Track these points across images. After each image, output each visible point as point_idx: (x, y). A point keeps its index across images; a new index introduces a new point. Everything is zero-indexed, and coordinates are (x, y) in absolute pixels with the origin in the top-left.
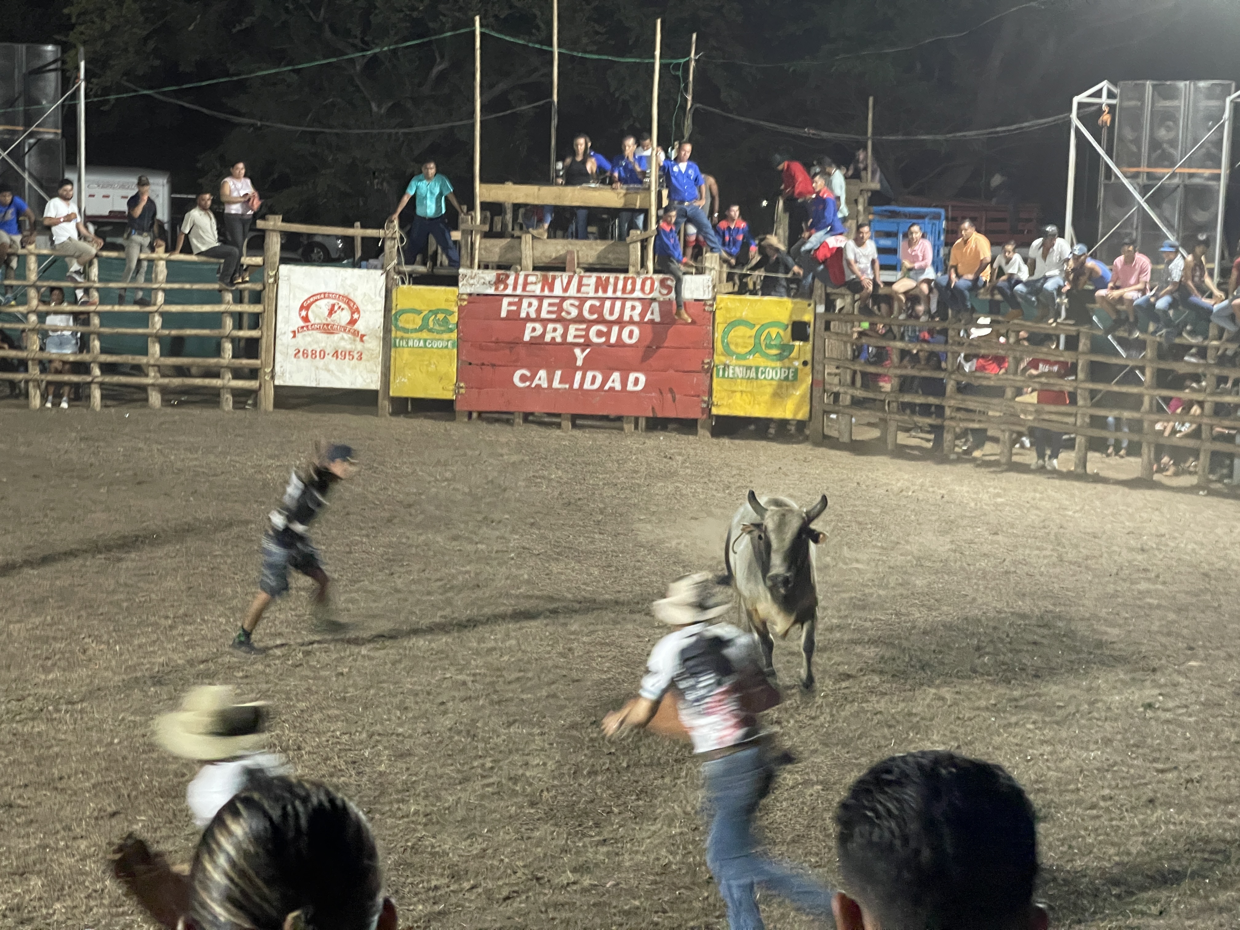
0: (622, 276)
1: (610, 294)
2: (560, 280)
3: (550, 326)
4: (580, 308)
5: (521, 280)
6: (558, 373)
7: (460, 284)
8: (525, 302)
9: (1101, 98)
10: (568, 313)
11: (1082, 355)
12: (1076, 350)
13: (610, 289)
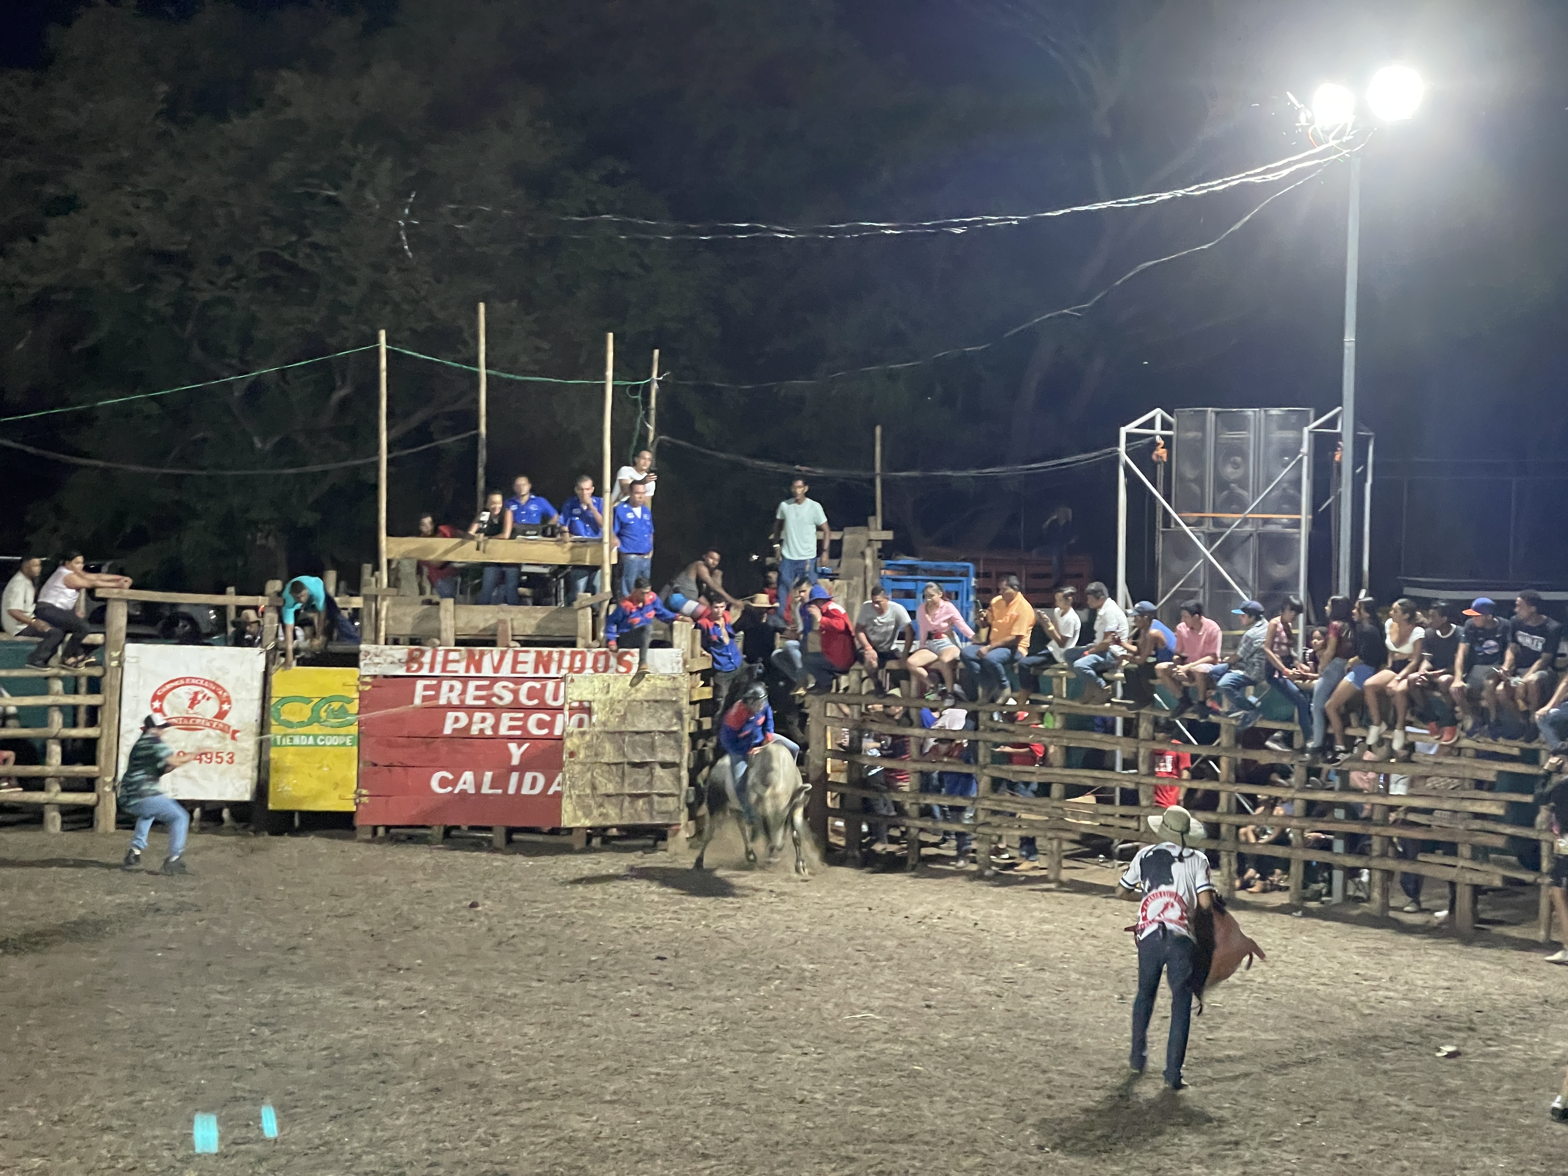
0: (568, 650)
1: (553, 673)
2: (490, 657)
3: (478, 716)
4: (515, 693)
5: (440, 658)
6: (488, 775)
7: (362, 664)
8: (446, 685)
9: (1153, 428)
10: (500, 698)
11: (1143, 743)
12: (1136, 736)
13: (554, 667)
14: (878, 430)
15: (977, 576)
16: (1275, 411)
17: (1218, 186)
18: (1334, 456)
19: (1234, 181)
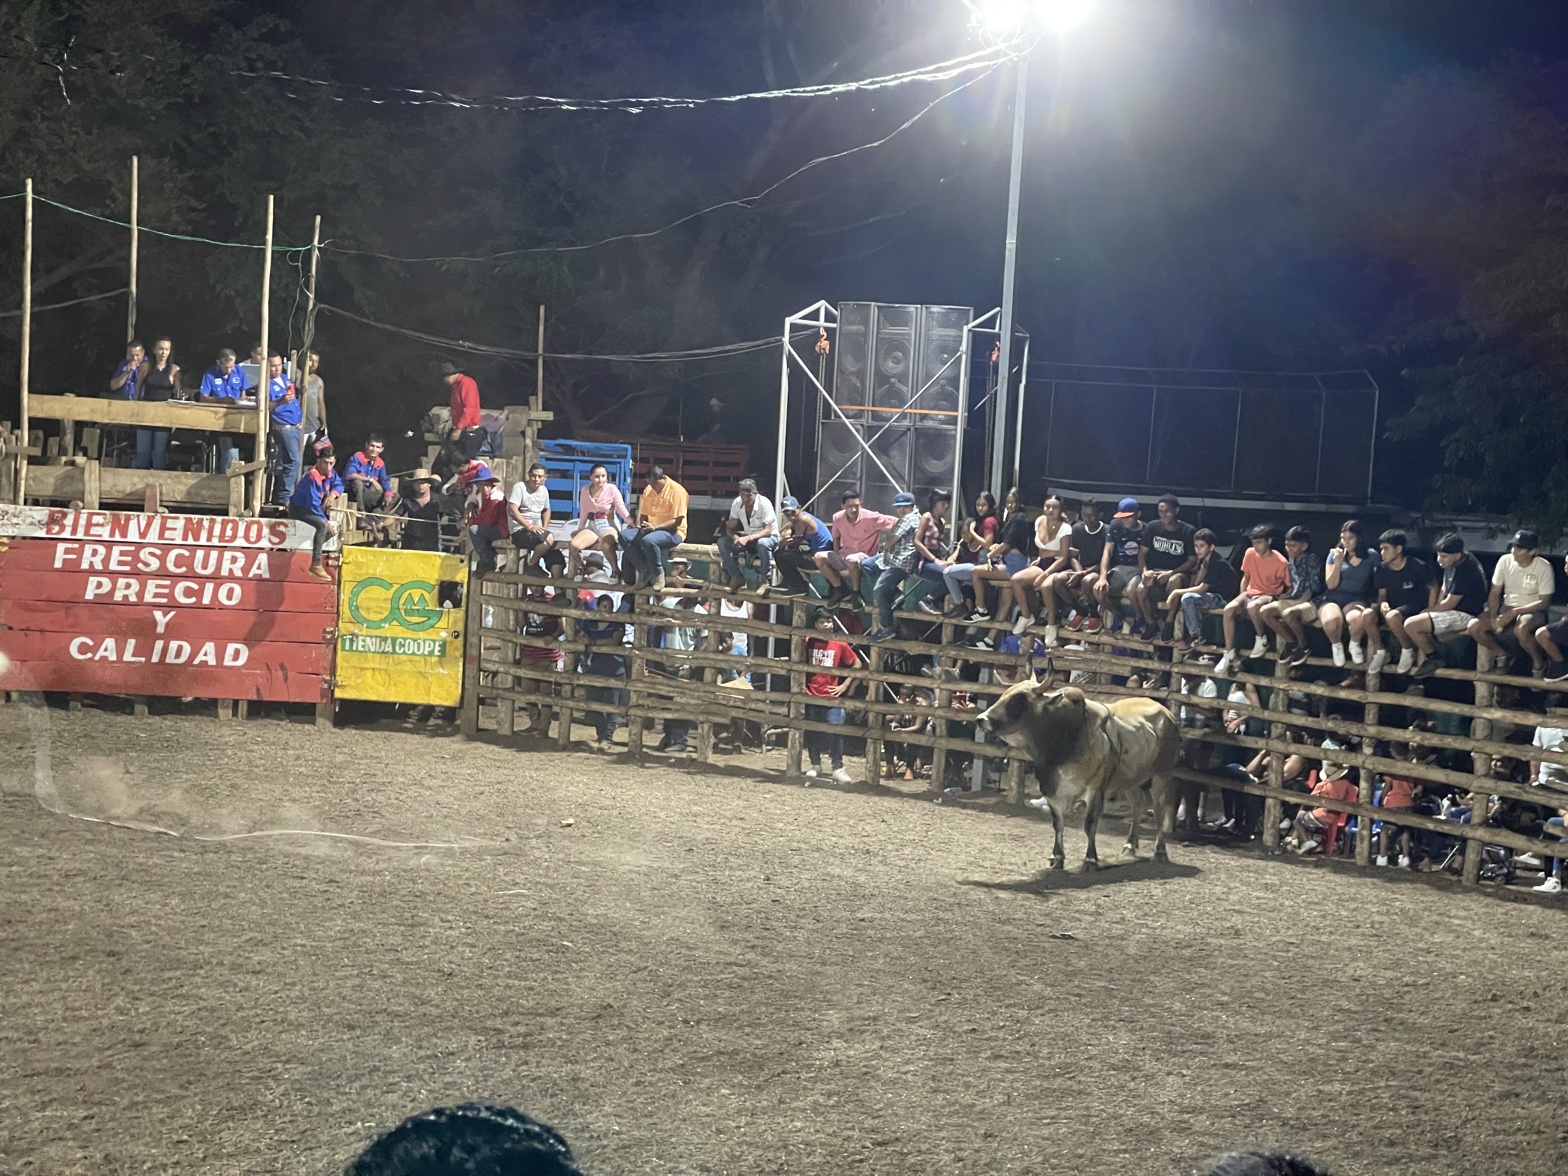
0: (219, 519)
1: (203, 541)
2: (136, 523)
3: (122, 581)
4: (162, 559)
5: (83, 521)
6: (131, 643)
8: (88, 549)
9: (818, 320)
10: (147, 565)
11: (797, 632)
12: (790, 624)
13: (204, 535)
14: (542, 309)
15: (634, 459)
16: (935, 309)
17: (891, 81)
18: (991, 355)
19: (907, 77)
